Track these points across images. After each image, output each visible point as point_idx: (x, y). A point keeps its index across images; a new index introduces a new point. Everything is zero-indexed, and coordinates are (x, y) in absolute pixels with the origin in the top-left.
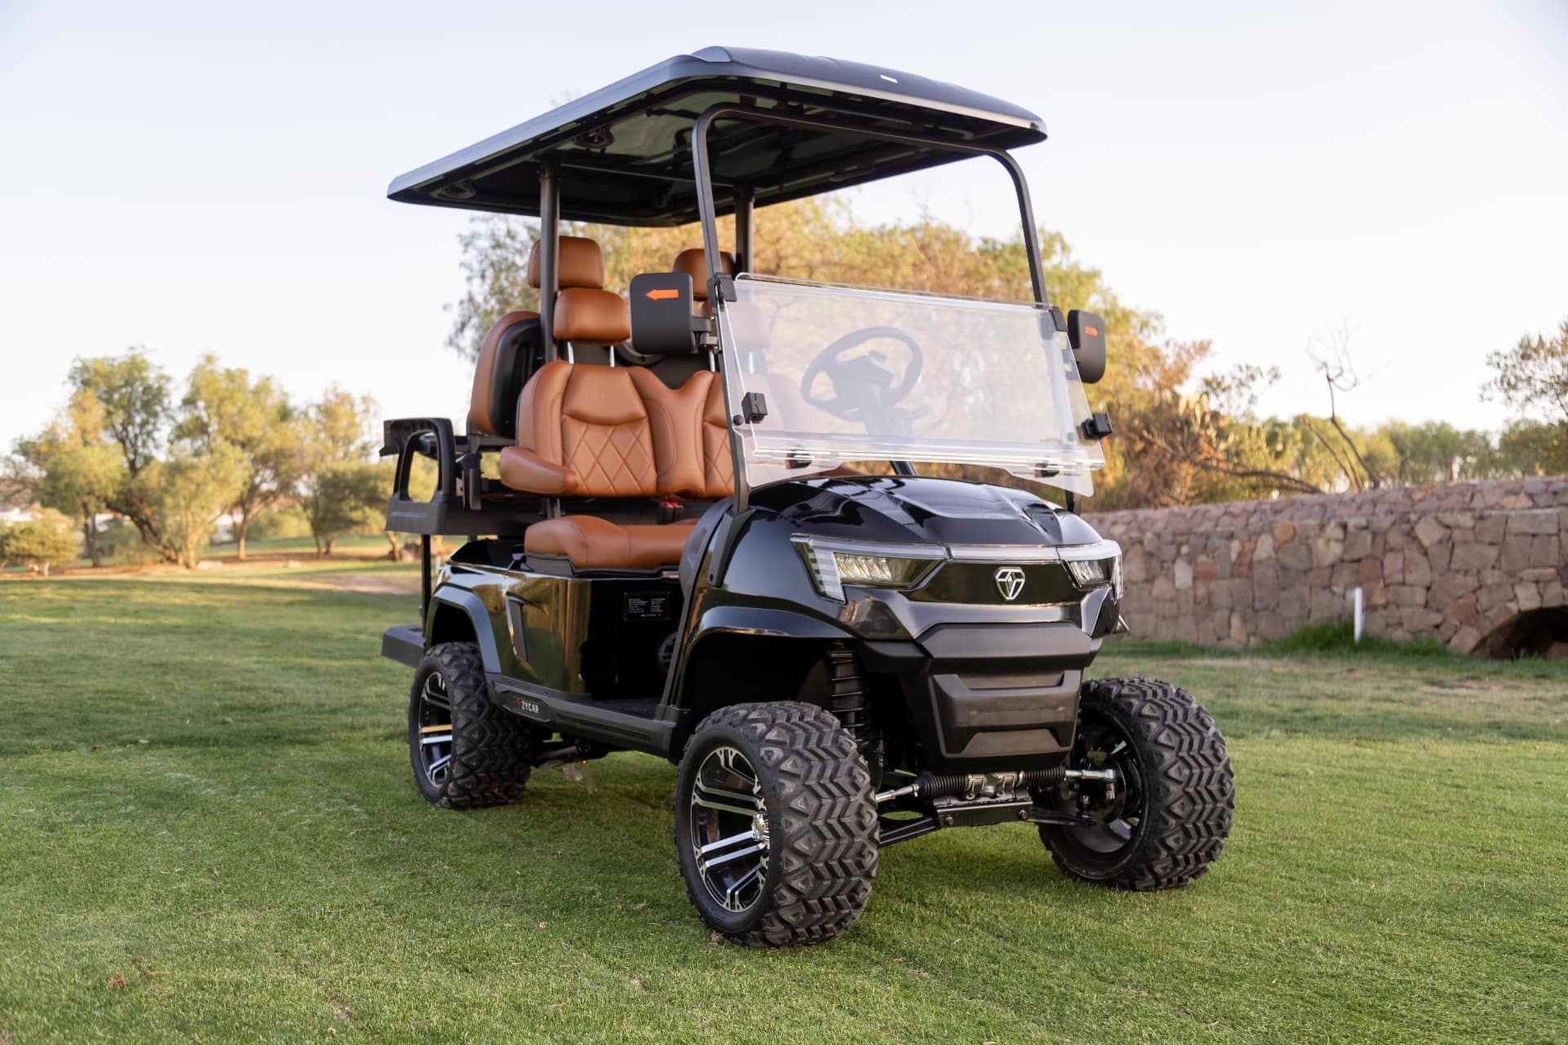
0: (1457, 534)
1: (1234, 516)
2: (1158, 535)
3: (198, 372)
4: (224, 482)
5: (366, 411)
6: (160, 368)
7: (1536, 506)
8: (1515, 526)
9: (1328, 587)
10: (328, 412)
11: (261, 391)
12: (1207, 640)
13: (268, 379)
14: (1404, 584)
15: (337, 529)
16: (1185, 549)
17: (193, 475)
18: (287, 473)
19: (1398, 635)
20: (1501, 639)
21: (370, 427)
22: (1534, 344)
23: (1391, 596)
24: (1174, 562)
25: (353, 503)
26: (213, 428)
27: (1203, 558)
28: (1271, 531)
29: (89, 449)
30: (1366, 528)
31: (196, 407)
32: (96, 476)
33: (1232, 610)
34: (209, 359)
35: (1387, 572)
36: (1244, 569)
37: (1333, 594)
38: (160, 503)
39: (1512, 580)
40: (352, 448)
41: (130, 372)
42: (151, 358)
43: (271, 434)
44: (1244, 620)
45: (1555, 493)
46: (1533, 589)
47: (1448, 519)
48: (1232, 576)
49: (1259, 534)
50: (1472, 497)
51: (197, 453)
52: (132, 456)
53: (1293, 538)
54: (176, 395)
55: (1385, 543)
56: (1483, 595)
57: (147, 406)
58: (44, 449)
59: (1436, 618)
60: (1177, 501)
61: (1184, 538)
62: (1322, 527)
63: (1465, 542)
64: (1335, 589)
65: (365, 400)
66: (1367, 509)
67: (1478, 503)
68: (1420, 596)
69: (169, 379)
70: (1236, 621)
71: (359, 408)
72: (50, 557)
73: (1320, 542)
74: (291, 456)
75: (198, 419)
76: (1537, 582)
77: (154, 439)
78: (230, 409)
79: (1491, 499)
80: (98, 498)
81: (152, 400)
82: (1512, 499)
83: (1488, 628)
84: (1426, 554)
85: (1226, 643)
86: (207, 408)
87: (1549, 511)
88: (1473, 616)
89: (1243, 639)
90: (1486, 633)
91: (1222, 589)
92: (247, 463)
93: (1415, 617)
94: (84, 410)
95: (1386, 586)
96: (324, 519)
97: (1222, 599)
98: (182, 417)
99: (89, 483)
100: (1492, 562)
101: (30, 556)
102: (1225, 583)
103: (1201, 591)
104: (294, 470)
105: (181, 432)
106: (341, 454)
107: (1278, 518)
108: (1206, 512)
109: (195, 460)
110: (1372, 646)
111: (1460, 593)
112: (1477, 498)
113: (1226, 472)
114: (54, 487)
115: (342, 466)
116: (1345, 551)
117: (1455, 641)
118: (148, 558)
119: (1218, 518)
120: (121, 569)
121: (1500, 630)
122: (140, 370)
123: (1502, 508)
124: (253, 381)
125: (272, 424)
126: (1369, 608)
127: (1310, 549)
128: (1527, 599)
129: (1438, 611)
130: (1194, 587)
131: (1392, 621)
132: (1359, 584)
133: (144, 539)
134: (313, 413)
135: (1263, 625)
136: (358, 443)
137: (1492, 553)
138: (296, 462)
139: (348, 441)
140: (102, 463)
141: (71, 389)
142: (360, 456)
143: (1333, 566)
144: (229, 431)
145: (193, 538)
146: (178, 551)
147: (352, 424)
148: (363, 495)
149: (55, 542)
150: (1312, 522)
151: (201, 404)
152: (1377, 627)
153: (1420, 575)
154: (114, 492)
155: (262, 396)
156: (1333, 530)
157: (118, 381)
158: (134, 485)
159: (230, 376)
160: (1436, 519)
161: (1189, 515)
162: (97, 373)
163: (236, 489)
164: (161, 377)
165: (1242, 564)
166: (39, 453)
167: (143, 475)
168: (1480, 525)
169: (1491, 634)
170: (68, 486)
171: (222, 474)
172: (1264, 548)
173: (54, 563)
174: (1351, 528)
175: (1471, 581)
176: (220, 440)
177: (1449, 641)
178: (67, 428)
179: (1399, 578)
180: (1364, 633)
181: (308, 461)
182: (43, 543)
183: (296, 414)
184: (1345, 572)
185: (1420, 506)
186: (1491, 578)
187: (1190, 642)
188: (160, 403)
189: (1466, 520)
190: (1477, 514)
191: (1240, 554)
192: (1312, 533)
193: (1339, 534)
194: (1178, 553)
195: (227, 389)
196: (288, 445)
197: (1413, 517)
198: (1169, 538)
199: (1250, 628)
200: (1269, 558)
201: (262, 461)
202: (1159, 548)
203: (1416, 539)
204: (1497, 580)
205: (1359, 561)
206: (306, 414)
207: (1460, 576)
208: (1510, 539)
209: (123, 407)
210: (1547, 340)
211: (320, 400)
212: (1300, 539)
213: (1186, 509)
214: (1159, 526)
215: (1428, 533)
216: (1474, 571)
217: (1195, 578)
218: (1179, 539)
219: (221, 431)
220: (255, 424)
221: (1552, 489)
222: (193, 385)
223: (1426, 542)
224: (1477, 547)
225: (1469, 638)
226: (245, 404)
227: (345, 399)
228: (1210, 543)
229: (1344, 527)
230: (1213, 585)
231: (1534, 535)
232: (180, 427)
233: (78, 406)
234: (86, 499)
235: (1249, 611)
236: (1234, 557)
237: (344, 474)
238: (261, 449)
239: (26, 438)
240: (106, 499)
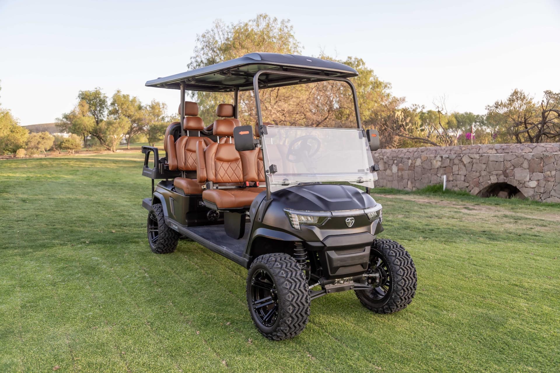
0: (474, 161)
1: (410, 152)
2: (388, 157)
3: (115, 95)
4: (123, 128)
5: (163, 107)
6: (104, 94)
7: (498, 153)
8: (491, 159)
9: (436, 174)
10: (153, 107)
11: (134, 100)
12: (401, 188)
13: (135, 98)
14: (458, 174)
15: (156, 141)
16: (395, 162)
17: (114, 125)
18: (141, 125)
19: (456, 189)
20: (485, 190)
21: (164, 112)
22: (500, 104)
23: (454, 178)
24: (392, 165)
25: (160, 134)
26: (120, 112)
27: (400, 164)
28: (421, 158)
29: (85, 117)
30: (448, 158)
31: (115, 106)
32: (87, 125)
33: (408, 180)
34: (118, 92)
35: (453, 171)
36: (412, 168)
37: (438, 176)
38: (105, 133)
39: (489, 174)
40: (159, 118)
41: (96, 95)
42: (102, 92)
43: (136, 114)
44: (412, 183)
45: (503, 149)
46: (495, 177)
47: (472, 156)
48: (409, 170)
49: (417, 158)
50: (479, 149)
51: (116, 119)
52: (97, 119)
53: (427, 160)
54: (109, 102)
55: (453, 162)
56: (481, 178)
57: (101, 105)
58: (72, 117)
59: (467, 185)
60: (394, 147)
61: (395, 158)
62: (435, 157)
63: (477, 163)
64: (438, 175)
65: (163, 104)
66: (449, 152)
67: (481, 151)
68: (463, 178)
69: (107, 97)
70: (409, 183)
71: (161, 107)
72: (74, 148)
73: (435, 161)
74: (142, 120)
75: (115, 109)
76: (497, 175)
77: (103, 115)
78: (125, 106)
79: (485, 151)
80: (87, 131)
81: (102, 103)
82: (491, 150)
83: (482, 188)
84: (465, 166)
85: (406, 189)
86: (118, 106)
87: (501, 154)
88: (478, 184)
89: (411, 188)
90: (481, 189)
91: (406, 173)
92: (130, 122)
93: (461, 184)
94: (83, 106)
95: (453, 175)
96: (152, 139)
97: (406, 176)
98: (111, 108)
99: (85, 127)
100: (484, 169)
101: (69, 148)
102: (406, 172)
103: (400, 174)
104: (143, 124)
105: (111, 113)
106: (156, 119)
107: (423, 153)
108: (402, 150)
109: (115, 121)
110: (449, 193)
111: (474, 177)
112: (481, 150)
113: (408, 138)
114: (75, 128)
115: (156, 123)
116: (442, 164)
117: (472, 191)
118: (102, 148)
119: (405, 153)
120: (95, 152)
121: (485, 188)
122: (98, 95)
123: (488, 153)
124: (131, 98)
125: (136, 111)
126: (448, 181)
127: (431, 163)
128: (494, 180)
129: (468, 182)
130: (398, 173)
131: (454, 185)
132: (445, 174)
133: (101, 143)
134: (148, 107)
135: (417, 185)
136: (161, 117)
137: (484, 166)
138: (143, 122)
139: (158, 116)
140: (88, 122)
141: (78, 100)
142: (162, 120)
143: (438, 168)
144: (125, 113)
145: (115, 143)
146: (110, 147)
147: (160, 111)
148: (163, 132)
149: (76, 144)
150: (432, 155)
151: (116, 105)
152: (450, 186)
153: (463, 172)
154: (92, 130)
155: (134, 102)
156: (439, 158)
157: (92, 98)
158: (98, 127)
159: (124, 96)
160: (469, 156)
161: (397, 152)
162: (86, 95)
163: (127, 129)
164: (105, 97)
165: (412, 167)
166: (70, 118)
167: (100, 125)
168: (481, 158)
169: (483, 190)
170: (79, 128)
171: (122, 125)
172: (418, 162)
173: (76, 150)
174: (443, 158)
175: (478, 174)
176: (122, 115)
177: (470, 191)
178: (78, 111)
179: (457, 173)
180: (446, 188)
181: (147, 121)
182: (72, 144)
183: (143, 108)
184: (441, 170)
185: (464, 152)
186: (484, 173)
187: (396, 188)
188: (104, 104)
189: (477, 156)
190: (480, 155)
191: (411, 164)
192: (432, 159)
193: (440, 159)
194: (394, 163)
195: (123, 100)
196: (141, 117)
197: (462, 155)
198: (391, 158)
199: (414, 185)
200: (420, 165)
201: (134, 121)
202: (388, 161)
203: (462, 162)
204: (485, 174)
205: (446, 167)
206: (146, 108)
207: (474, 173)
208: (490, 162)
209: (94, 105)
210: (503, 102)
211: (150, 104)
212: (428, 160)
213: (396, 150)
214: (388, 155)
215: (466, 160)
216: (479, 171)
217: (398, 170)
218: (394, 158)
219: (122, 113)
220: (132, 111)
221: (502, 148)
222: (114, 99)
223: (465, 163)
224: (480, 165)
225: (476, 191)
226: (129, 105)
227: (158, 104)
228: (403, 160)
229: (442, 157)
230: (403, 173)
231: (496, 162)
232: (110, 111)
233: (81, 105)
234: (84, 131)
235: (413, 180)
236: (409, 165)
237: (157, 125)
238: (133, 118)
239: (66, 114)
240: (90, 132)
